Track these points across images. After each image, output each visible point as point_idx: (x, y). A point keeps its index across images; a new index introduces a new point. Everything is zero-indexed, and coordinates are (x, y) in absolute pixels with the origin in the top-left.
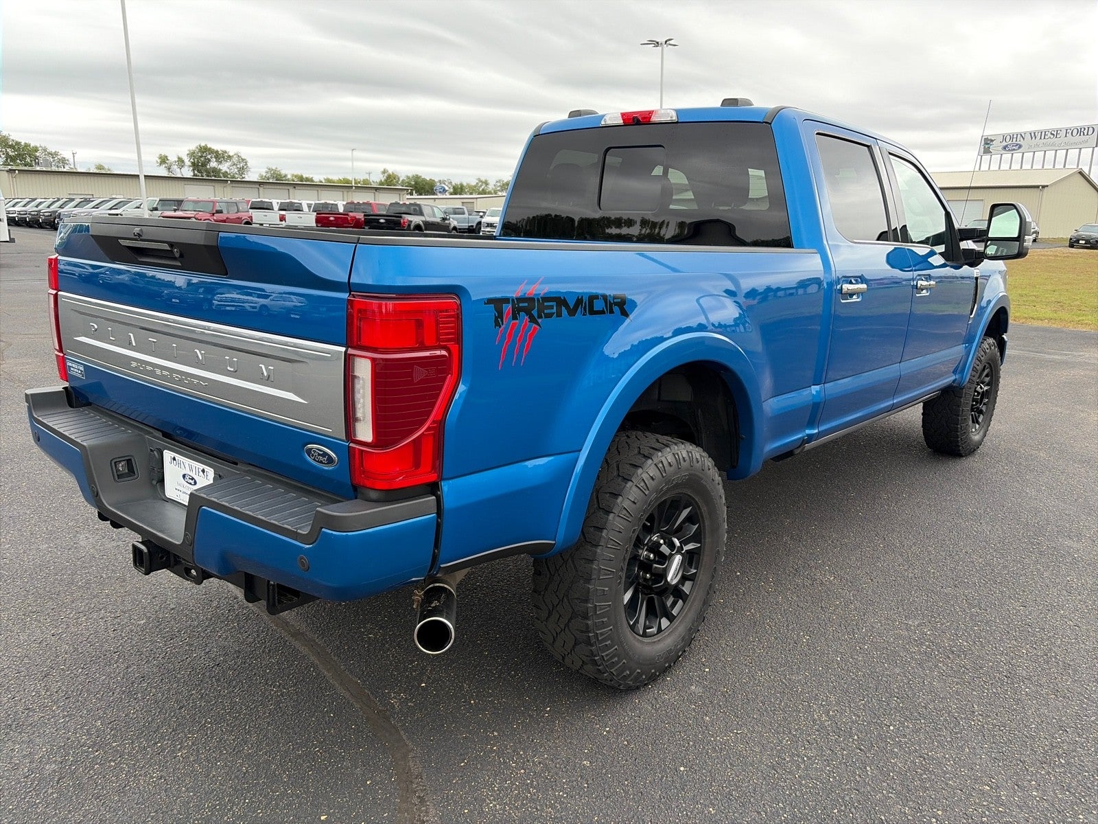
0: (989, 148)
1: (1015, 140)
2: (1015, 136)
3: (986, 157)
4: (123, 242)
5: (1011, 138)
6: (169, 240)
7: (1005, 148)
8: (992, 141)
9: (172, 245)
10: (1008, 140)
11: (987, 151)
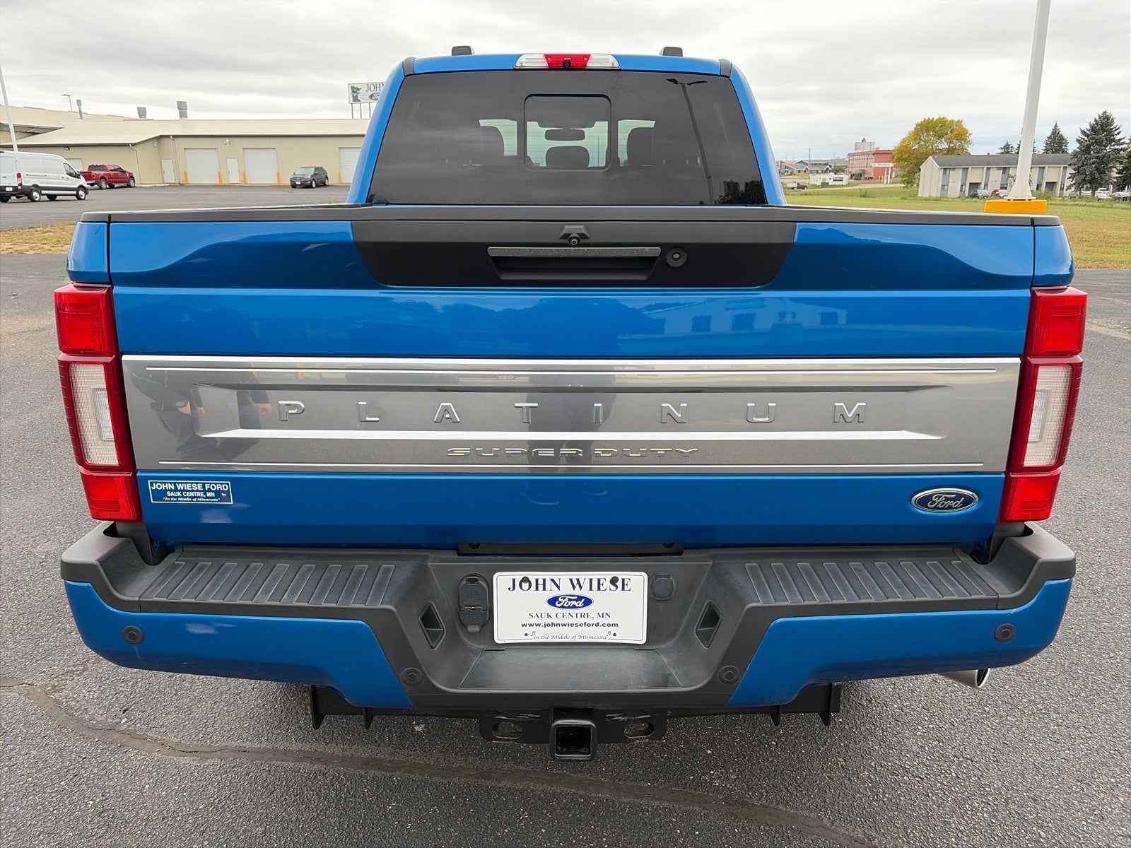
0: (357, 96)
1: (378, 89)
2: (378, 86)
3: (356, 105)
4: (494, 251)
5: (375, 87)
6: (663, 241)
7: (371, 97)
8: (358, 89)
9: (667, 248)
10: (372, 89)
11: (356, 99)
